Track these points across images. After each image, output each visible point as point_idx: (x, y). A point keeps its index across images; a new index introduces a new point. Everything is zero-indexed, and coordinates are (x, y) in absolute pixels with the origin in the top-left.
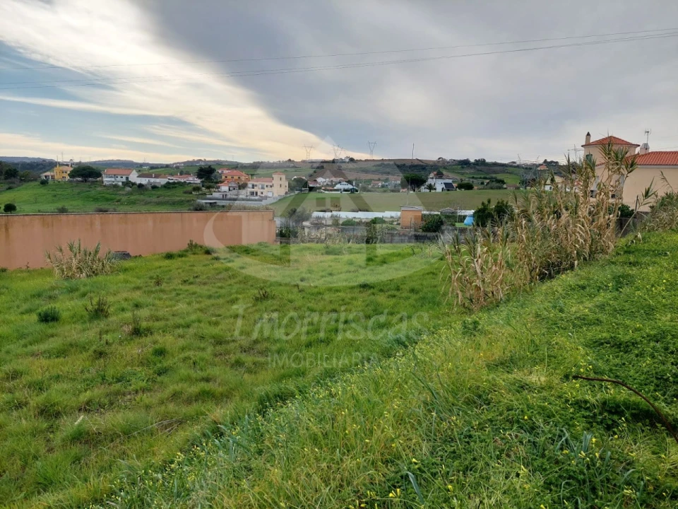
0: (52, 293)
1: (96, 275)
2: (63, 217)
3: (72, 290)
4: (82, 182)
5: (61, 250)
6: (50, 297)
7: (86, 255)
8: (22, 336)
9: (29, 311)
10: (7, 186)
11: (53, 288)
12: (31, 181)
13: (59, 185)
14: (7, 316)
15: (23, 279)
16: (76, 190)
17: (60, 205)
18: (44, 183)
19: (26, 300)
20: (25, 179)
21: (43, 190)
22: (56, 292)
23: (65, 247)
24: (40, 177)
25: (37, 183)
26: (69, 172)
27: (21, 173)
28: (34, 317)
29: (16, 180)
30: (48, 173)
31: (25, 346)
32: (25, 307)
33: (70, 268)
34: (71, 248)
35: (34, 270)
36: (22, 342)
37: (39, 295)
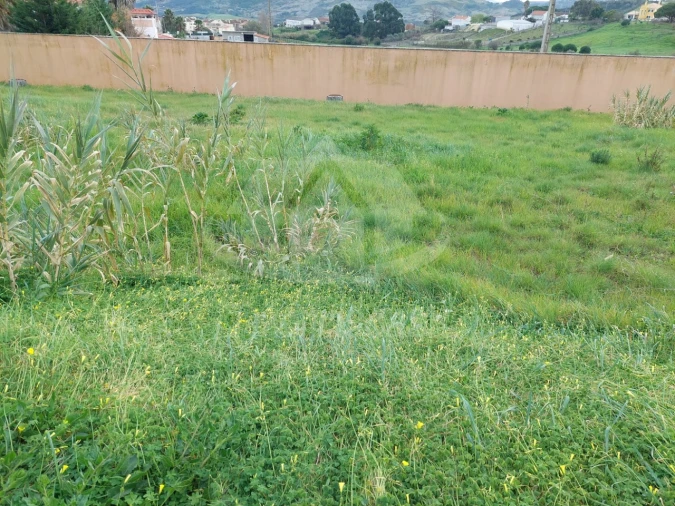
0: (606, 138)
1: (655, 127)
2: (639, 61)
3: (626, 138)
4: (667, 22)
5: (628, 95)
6: (604, 141)
7: (651, 104)
8: (573, 171)
9: (583, 150)
10: (588, 28)
11: (609, 133)
12: (613, 21)
13: (642, 26)
14: (564, 151)
15: (583, 120)
16: (657, 32)
17: (633, 50)
18: (625, 24)
19: (582, 140)
20: (608, 20)
21: (622, 32)
22: (611, 137)
23: (633, 93)
24: (623, 17)
25: (619, 24)
26: (655, 11)
27: (606, 13)
28: (587, 156)
29: (599, 21)
30: (633, 13)
31: (574, 179)
32: (581, 145)
33: (630, 117)
34: (639, 93)
35: (594, 114)
36: (573, 176)
37: (594, 137)
